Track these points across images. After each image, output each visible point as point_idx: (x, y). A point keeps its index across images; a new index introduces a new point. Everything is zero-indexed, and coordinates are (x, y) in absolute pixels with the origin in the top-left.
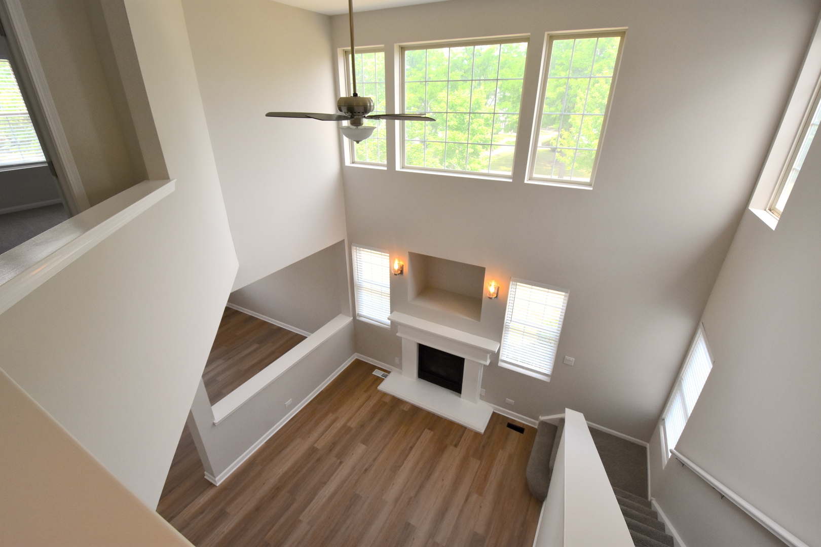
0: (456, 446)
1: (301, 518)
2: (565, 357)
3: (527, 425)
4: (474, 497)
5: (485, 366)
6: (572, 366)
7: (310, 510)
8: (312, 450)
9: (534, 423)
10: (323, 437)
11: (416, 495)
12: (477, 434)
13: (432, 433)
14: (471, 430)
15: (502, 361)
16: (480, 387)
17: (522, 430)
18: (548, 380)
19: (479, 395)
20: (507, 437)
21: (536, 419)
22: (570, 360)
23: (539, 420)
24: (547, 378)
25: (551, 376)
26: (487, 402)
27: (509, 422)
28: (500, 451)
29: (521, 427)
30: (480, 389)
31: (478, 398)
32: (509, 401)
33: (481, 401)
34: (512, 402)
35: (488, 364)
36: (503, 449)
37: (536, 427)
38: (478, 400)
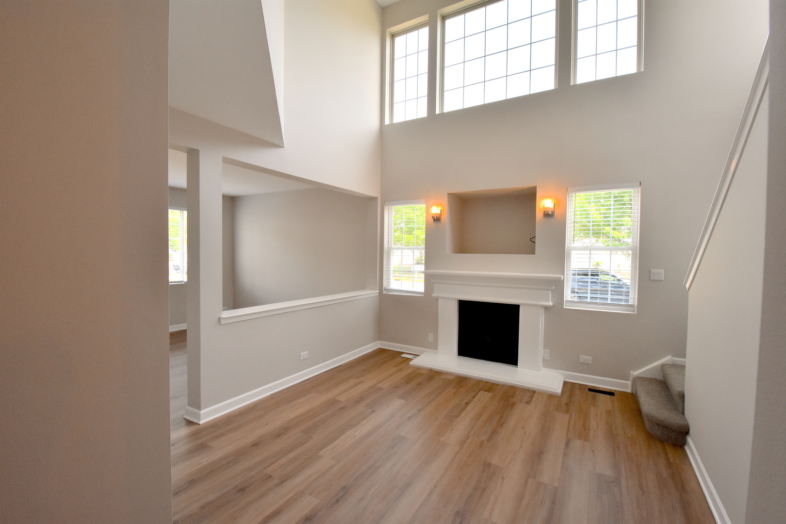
0: (528, 403)
1: (321, 453)
2: (650, 272)
3: (615, 391)
4: (578, 443)
5: (546, 308)
6: (662, 280)
7: (334, 448)
8: (333, 402)
9: (625, 386)
10: (346, 393)
11: (489, 439)
12: (551, 396)
13: (490, 394)
14: (542, 393)
15: (568, 301)
16: (543, 347)
17: (611, 393)
18: (634, 311)
19: (542, 359)
20: (594, 398)
21: (627, 379)
22: (659, 273)
23: (631, 378)
24: (632, 309)
25: (636, 304)
26: (554, 368)
27: (590, 388)
28: (592, 408)
29: (609, 391)
30: (543, 349)
31: (541, 365)
32: (584, 358)
33: (545, 369)
34: (588, 358)
35: (551, 304)
36: (594, 406)
37: (629, 391)
38: (542, 368)
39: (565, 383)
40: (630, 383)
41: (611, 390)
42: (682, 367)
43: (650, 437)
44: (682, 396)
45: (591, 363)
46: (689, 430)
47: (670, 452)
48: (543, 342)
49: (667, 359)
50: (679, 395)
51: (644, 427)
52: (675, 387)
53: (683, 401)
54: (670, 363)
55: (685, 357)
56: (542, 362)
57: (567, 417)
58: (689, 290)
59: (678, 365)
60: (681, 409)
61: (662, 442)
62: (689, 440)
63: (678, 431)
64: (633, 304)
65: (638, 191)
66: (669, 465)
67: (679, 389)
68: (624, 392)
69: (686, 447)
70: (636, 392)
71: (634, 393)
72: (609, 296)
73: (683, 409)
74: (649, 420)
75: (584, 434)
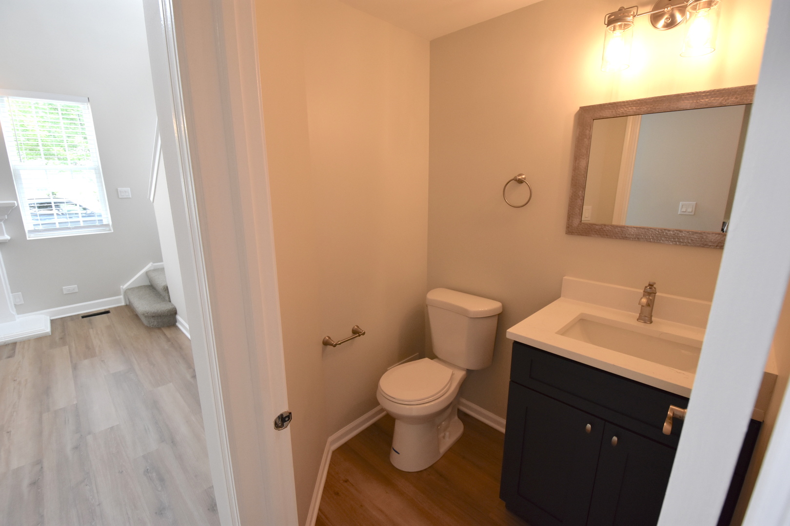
0: (11, 356)
2: (117, 191)
4: (85, 362)
5: (2, 244)
6: (130, 198)
9: (118, 301)
15: (30, 232)
16: (10, 291)
17: (107, 312)
18: (110, 230)
19: (14, 307)
20: (90, 322)
21: (119, 294)
22: (126, 191)
23: (122, 292)
24: (108, 229)
25: (111, 223)
26: (34, 311)
27: (82, 315)
28: (91, 331)
29: (103, 311)
30: (11, 294)
31: (14, 312)
32: (67, 289)
33: (19, 315)
34: (74, 287)
35: (7, 237)
36: (92, 328)
37: (123, 304)
38: (17, 316)
39: (52, 321)
40: (122, 297)
41: (105, 310)
42: (162, 270)
43: (149, 329)
44: (166, 289)
45: (77, 291)
46: (176, 311)
47: (167, 332)
48: (9, 286)
49: (149, 266)
50: (164, 288)
51: (143, 324)
52: (159, 283)
53: (168, 293)
54: (152, 269)
55: (161, 261)
56: (15, 309)
57: (66, 349)
58: (153, 202)
59: (158, 269)
60: (167, 299)
61: (159, 328)
62: (178, 317)
63: (169, 314)
64: (107, 223)
65: (88, 107)
66: (168, 340)
67: (163, 284)
68: (118, 307)
69: (178, 324)
70: (130, 302)
71: (128, 304)
72: (81, 219)
73: (169, 298)
74: (146, 317)
75: (89, 352)
